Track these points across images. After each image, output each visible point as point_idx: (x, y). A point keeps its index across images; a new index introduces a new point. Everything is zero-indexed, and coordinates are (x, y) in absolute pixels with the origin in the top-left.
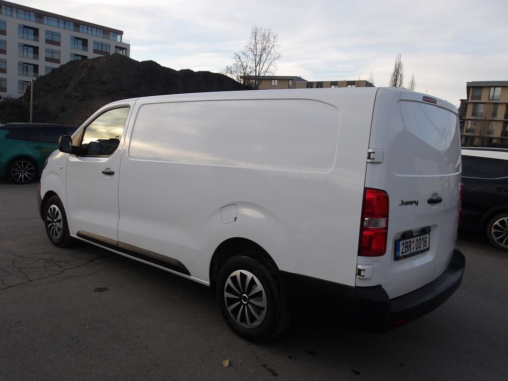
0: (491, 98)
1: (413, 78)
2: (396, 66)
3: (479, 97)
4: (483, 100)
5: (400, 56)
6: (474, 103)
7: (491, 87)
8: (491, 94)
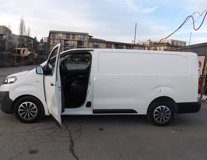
0: (59, 37)
1: (29, 27)
2: (21, 21)
3: (55, 37)
4: (56, 38)
5: (22, 17)
6: (53, 39)
7: (58, 33)
8: (59, 36)
